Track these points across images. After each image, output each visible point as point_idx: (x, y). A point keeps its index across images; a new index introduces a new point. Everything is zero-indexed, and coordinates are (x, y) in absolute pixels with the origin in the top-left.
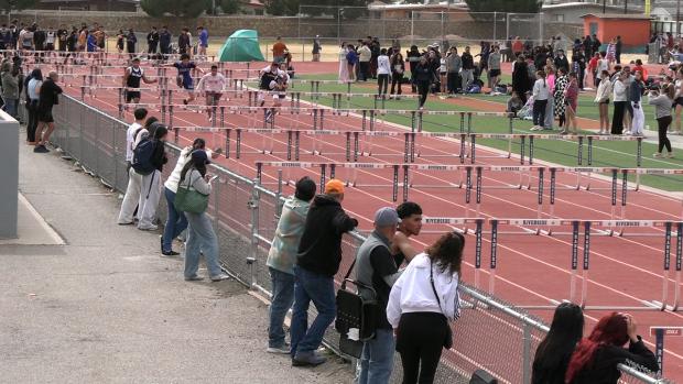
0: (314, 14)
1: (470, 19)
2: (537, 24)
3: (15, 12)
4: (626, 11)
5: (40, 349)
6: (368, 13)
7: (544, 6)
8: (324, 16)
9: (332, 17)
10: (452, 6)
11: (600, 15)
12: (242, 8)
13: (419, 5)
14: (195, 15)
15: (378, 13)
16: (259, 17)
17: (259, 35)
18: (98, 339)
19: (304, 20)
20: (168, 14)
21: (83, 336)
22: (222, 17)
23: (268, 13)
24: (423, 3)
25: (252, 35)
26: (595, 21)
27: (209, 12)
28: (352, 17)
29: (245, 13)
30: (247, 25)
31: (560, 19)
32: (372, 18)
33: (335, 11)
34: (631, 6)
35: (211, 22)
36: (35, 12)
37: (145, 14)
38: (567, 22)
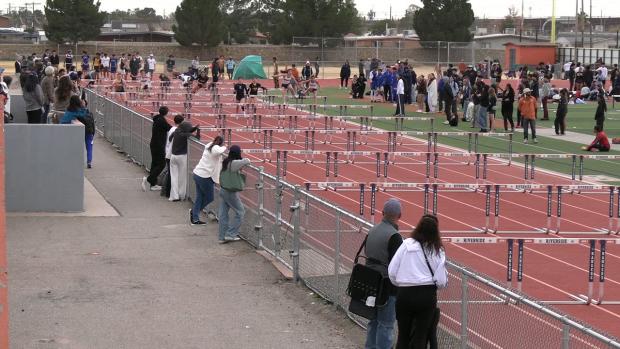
0: (304, 44)
1: (420, 46)
2: (470, 51)
3: (80, 43)
4: (537, 40)
5: (101, 295)
6: (344, 42)
7: (475, 37)
8: (311, 45)
9: (317, 45)
10: (407, 37)
11: (517, 42)
12: (250, 39)
13: (382, 36)
14: (216, 44)
15: (352, 43)
16: (263, 46)
17: (263, 59)
18: (144, 286)
19: (296, 48)
20: (195, 44)
21: (133, 284)
22: (235, 46)
23: (270, 43)
24: (385, 34)
25: (257, 59)
26: (513, 48)
27: (226, 43)
28: (332, 46)
29: (252, 43)
30: (254, 52)
31: (487, 46)
32: (347, 47)
33: (319, 42)
34: (540, 37)
35: (227, 50)
36: (96, 43)
37: (178, 44)
38: (493, 48)
